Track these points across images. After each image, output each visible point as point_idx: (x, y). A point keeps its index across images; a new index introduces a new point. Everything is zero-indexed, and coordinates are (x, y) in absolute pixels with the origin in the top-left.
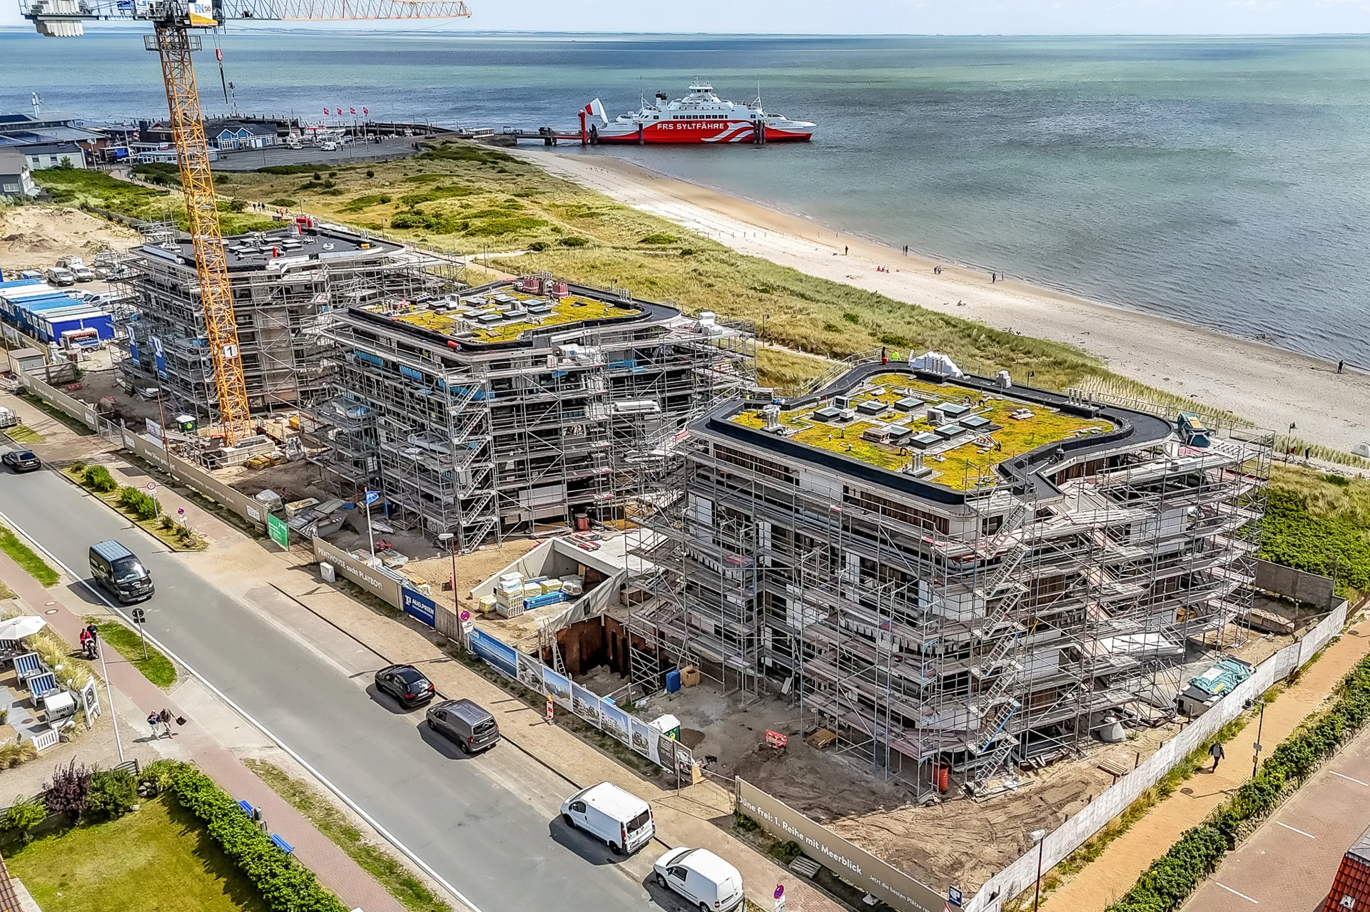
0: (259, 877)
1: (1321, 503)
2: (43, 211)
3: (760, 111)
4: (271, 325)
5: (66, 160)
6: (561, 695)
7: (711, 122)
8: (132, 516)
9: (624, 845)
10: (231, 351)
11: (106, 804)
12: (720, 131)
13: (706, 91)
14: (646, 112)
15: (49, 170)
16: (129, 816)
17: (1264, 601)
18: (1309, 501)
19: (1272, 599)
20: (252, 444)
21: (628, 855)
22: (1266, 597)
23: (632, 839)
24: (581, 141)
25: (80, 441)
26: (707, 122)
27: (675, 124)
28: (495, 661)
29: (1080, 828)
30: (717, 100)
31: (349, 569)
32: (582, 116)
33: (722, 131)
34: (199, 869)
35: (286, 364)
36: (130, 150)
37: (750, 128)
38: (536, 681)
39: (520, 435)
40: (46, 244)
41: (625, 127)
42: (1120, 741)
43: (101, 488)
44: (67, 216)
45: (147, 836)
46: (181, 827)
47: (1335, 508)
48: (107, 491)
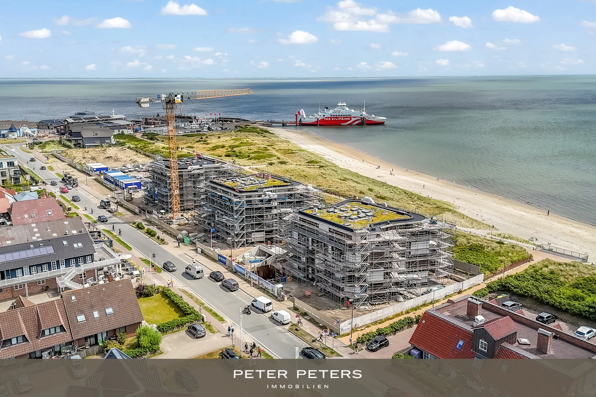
0: (182, 307)
1: (489, 248)
2: (118, 149)
3: (364, 113)
4: (188, 185)
5: (123, 131)
6: (256, 280)
7: (345, 117)
8: (149, 236)
9: (265, 310)
10: (177, 192)
11: (148, 292)
12: (348, 121)
13: (344, 106)
14: (320, 114)
15: (117, 135)
16: (152, 296)
17: (461, 273)
18: (486, 247)
19: (463, 273)
20: (180, 219)
21: (266, 312)
22: (462, 272)
23: (267, 308)
24: (295, 125)
25: (134, 217)
26: (343, 117)
27: (331, 118)
28: (240, 273)
29: (379, 315)
30: (348, 109)
31: (205, 250)
32: (296, 115)
33: (349, 121)
34: (169, 307)
35: (191, 197)
36: (142, 128)
37: (360, 120)
38: (250, 277)
39: (253, 216)
40: (119, 160)
41: (312, 119)
42: (401, 302)
43: (141, 228)
44: (125, 151)
45: (157, 300)
46: (164, 299)
47: (494, 250)
48: (142, 229)
